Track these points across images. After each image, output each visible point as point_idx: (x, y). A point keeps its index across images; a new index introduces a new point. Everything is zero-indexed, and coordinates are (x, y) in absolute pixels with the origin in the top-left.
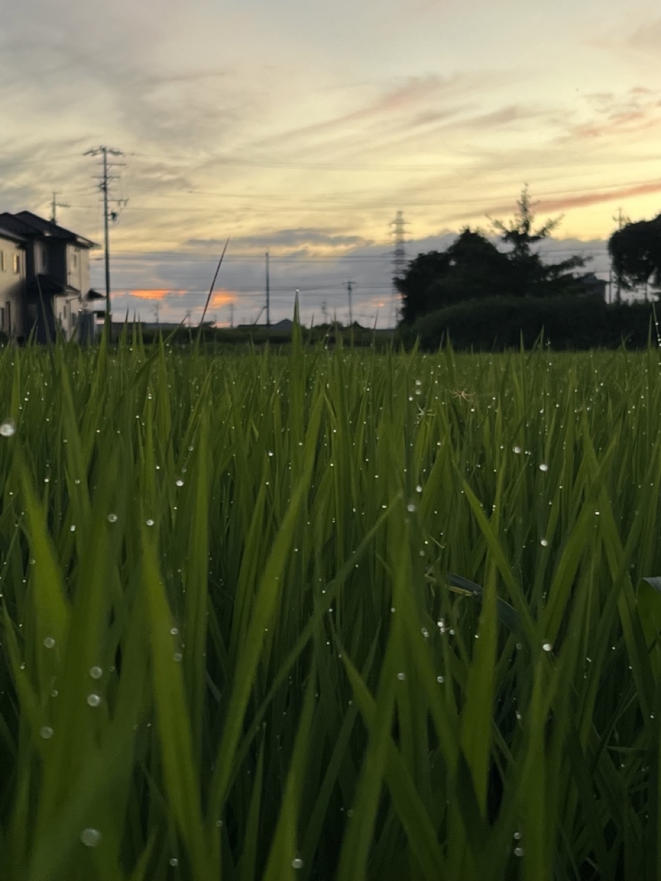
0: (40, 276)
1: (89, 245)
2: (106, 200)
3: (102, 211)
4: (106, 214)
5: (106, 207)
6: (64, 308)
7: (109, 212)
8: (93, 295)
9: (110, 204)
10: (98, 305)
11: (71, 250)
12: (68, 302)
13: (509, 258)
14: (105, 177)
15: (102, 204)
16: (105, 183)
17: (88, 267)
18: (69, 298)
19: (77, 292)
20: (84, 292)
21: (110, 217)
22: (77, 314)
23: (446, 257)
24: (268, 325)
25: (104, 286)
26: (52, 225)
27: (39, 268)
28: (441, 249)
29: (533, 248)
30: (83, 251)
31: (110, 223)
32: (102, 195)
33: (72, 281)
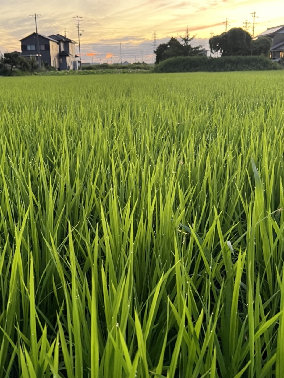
0: (63, 52)
1: (75, 43)
2: (79, 30)
3: (78, 33)
4: (79, 34)
5: (79, 32)
6: (69, 60)
7: (80, 33)
8: (76, 56)
9: (80, 31)
10: (78, 59)
11: (70, 44)
12: (70, 58)
13: (183, 45)
14: (78, 24)
15: (78, 31)
16: (78, 26)
17: (75, 49)
18: (70, 57)
19: (72, 55)
20: (74, 56)
21: (80, 35)
22: (72, 62)
23: (167, 45)
24: (121, 63)
25: (79, 53)
26: (65, 38)
27: (62, 50)
28: (166, 43)
29: (189, 43)
30: (73, 44)
31: (80, 36)
32: (78, 29)
33: (71, 52)
